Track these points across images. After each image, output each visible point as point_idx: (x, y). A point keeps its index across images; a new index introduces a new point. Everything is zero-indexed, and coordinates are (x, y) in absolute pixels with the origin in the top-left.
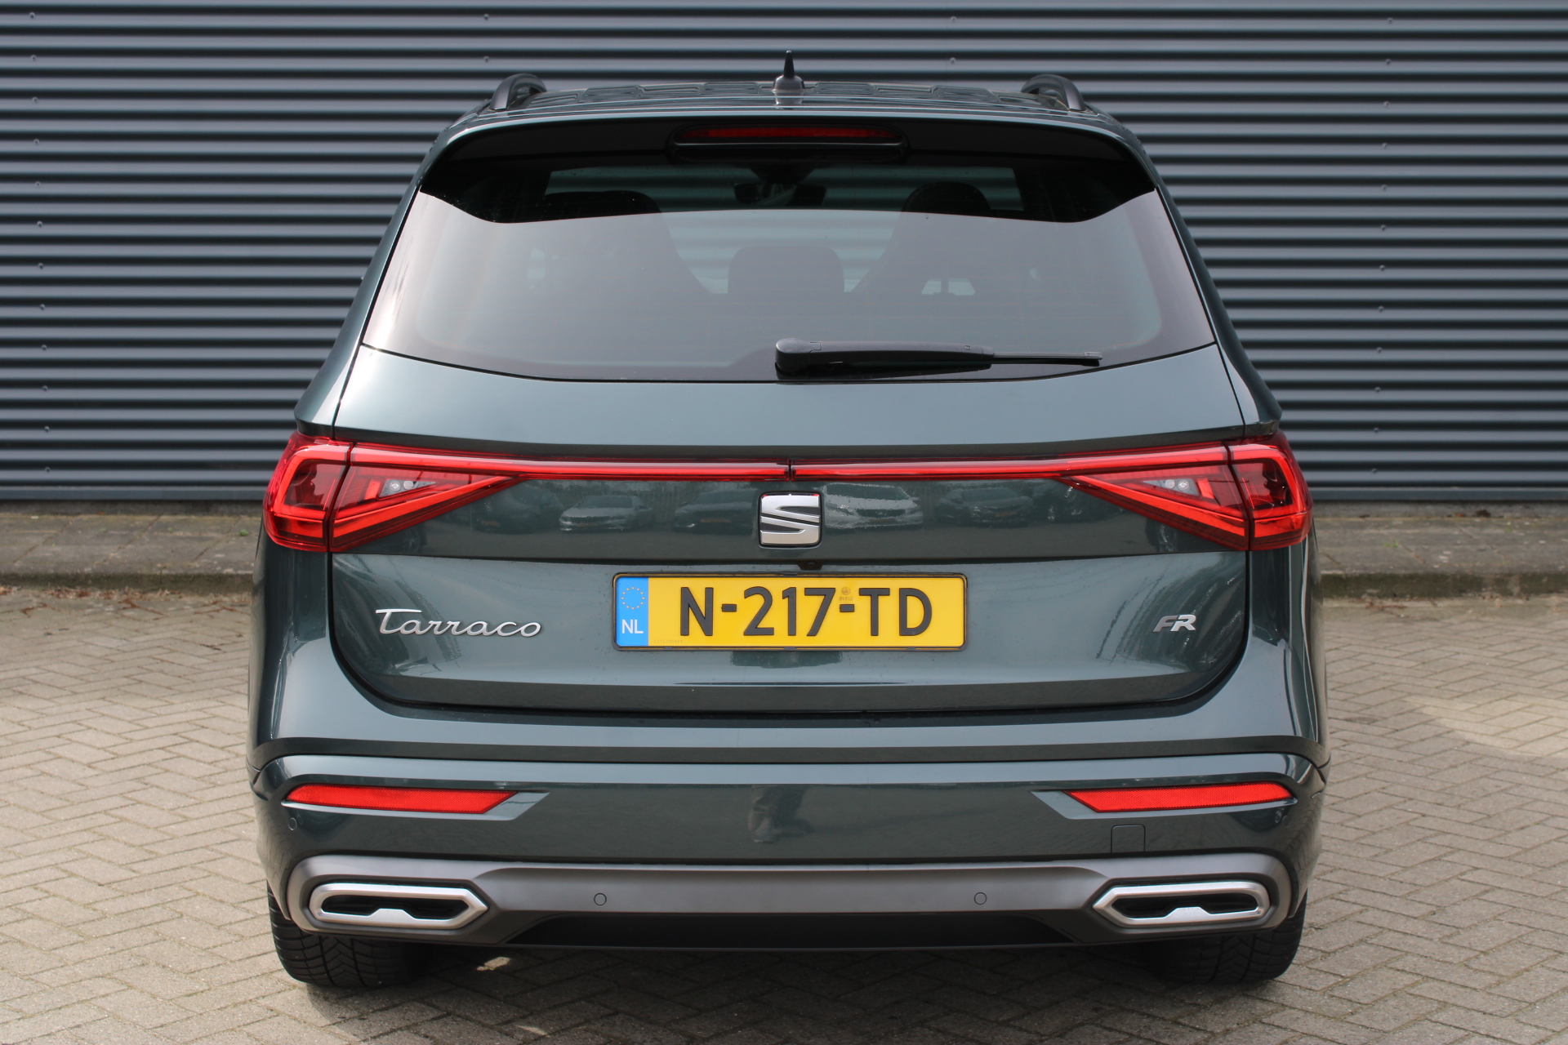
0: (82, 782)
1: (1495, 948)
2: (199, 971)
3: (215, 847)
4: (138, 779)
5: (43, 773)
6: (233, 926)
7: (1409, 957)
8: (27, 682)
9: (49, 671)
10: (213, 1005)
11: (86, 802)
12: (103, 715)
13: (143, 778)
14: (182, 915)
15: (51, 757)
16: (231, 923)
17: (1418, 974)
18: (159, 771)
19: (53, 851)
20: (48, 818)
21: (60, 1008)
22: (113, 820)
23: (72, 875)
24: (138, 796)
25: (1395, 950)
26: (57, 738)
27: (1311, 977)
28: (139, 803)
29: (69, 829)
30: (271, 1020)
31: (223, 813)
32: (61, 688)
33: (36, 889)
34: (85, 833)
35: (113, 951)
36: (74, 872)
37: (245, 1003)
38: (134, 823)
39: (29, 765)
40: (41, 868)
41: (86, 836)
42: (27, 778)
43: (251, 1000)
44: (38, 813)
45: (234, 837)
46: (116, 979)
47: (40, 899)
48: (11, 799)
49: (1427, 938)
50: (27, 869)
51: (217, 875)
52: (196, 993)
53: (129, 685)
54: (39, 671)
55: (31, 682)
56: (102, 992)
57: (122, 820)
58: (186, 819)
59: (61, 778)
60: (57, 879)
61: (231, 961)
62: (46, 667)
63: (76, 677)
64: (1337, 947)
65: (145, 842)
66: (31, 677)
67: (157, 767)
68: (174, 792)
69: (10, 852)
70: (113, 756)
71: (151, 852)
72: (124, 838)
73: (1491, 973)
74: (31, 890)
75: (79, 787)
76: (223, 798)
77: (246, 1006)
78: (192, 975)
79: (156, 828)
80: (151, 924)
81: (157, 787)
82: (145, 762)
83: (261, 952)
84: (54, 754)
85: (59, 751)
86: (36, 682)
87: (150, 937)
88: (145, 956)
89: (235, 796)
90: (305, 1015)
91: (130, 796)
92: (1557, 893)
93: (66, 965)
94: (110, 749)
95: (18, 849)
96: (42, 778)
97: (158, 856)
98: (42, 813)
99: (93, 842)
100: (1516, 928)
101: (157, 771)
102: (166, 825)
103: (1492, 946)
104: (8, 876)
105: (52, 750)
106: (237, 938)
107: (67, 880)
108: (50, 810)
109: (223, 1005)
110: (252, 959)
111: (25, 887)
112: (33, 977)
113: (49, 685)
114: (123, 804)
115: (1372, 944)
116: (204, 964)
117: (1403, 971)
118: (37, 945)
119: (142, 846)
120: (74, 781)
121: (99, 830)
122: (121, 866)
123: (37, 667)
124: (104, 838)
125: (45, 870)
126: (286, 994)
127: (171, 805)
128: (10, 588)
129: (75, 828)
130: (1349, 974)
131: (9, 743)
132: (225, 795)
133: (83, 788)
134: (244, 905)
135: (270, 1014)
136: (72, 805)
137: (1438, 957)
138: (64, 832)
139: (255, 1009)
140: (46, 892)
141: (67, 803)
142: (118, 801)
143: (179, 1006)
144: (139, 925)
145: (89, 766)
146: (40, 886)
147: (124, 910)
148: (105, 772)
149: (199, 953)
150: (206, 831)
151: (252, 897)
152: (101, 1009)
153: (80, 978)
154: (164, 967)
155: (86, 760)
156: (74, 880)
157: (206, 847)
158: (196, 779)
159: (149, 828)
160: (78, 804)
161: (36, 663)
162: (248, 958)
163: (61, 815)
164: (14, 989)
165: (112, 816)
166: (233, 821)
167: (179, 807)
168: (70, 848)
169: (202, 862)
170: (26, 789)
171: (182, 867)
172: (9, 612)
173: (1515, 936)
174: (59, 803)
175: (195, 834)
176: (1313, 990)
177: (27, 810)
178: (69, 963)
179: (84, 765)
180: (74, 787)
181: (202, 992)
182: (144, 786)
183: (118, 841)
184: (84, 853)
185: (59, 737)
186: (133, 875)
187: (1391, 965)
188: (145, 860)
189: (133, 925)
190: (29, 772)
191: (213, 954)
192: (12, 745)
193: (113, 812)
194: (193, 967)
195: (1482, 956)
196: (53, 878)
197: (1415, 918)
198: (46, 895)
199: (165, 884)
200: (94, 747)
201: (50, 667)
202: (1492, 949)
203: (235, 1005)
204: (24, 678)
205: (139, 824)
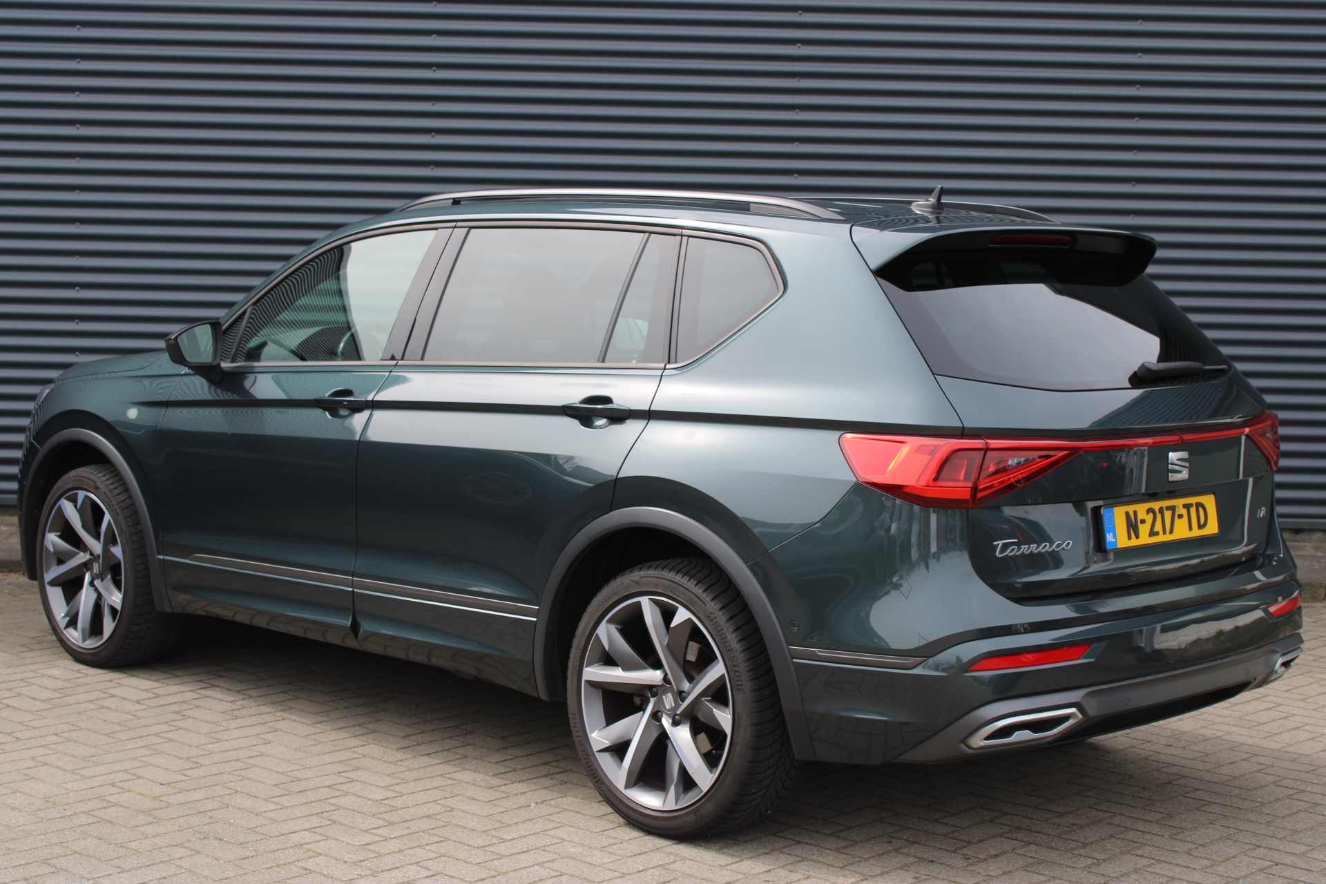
0: (134, 713)
1: (1210, 842)
2: (247, 843)
3: (244, 760)
4: (177, 712)
5: (103, 707)
6: (268, 814)
7: (1146, 847)
10: (262, 866)
11: (140, 727)
13: (181, 711)
14: (228, 806)
15: (107, 695)
16: (265, 812)
17: (1153, 859)
19: (122, 761)
20: (113, 738)
21: (148, 866)
22: (164, 740)
23: (139, 777)
24: (179, 724)
25: (1136, 842)
26: (109, 683)
27: (1074, 859)
28: (181, 729)
29: (131, 746)
30: (307, 876)
31: (246, 737)
33: (114, 786)
34: (143, 749)
35: (180, 829)
36: (141, 775)
37: (285, 864)
38: (179, 742)
39: (91, 701)
40: (115, 772)
41: (145, 751)
42: (91, 710)
43: (289, 863)
44: (104, 735)
45: (257, 754)
46: (187, 847)
47: (119, 793)
48: (82, 725)
49: (1159, 835)
50: (104, 773)
51: (249, 779)
52: (248, 858)
56: (178, 856)
57: (170, 740)
58: (219, 741)
59: (117, 711)
60: (129, 780)
61: (270, 837)
64: (1093, 839)
65: (190, 756)
67: (190, 704)
68: (207, 722)
69: (89, 761)
70: (155, 696)
71: (197, 763)
72: (174, 753)
73: (1206, 858)
74: (111, 787)
75: (133, 717)
77: (286, 866)
78: (243, 846)
79: (197, 747)
80: (205, 812)
81: (193, 718)
82: (180, 700)
83: (291, 831)
84: (109, 694)
85: (113, 691)
87: (207, 820)
88: (204, 832)
89: (253, 725)
90: (331, 873)
91: (173, 723)
92: (1257, 807)
93: (147, 837)
95: (94, 759)
96: (103, 710)
97: (202, 765)
98: (107, 735)
99: (150, 755)
100: (1225, 829)
101: (190, 707)
102: (204, 745)
103: (1208, 841)
104: (91, 777)
105: (107, 691)
106: (272, 821)
107: (136, 781)
108: (114, 733)
109: (269, 866)
110: (286, 836)
111: (106, 785)
112: (125, 845)
114: (169, 729)
115: (1119, 838)
116: (250, 839)
117: (1142, 856)
118: (122, 823)
119: (188, 758)
120: (128, 713)
121: (154, 747)
122: (175, 771)
124: (160, 753)
125: (119, 774)
126: (315, 859)
127: (205, 730)
129: (135, 746)
130: (1102, 858)
131: (73, 685)
132: (246, 724)
133: (136, 718)
134: (274, 800)
135: (304, 872)
136: (130, 729)
137: (1167, 848)
138: (127, 748)
139: (293, 868)
140: (122, 788)
141: (126, 728)
142: (164, 727)
143: (236, 866)
144: (196, 812)
145: (138, 702)
146: (116, 784)
147: (184, 802)
148: (150, 707)
149: (245, 831)
150: (235, 749)
151: (279, 794)
152: (180, 867)
153: (159, 846)
154: (220, 840)
156: (141, 781)
157: (238, 760)
158: (222, 713)
159: (191, 746)
160: (134, 729)
162: (282, 835)
163: (123, 736)
164: (111, 852)
165: (162, 738)
166: (255, 743)
167: (212, 732)
168: (134, 759)
169: (236, 770)
170: (92, 718)
171: (221, 773)
173: (1225, 835)
174: (120, 728)
175: (227, 751)
176: (1076, 868)
177: (95, 732)
178: (149, 836)
179: (133, 701)
180: (128, 717)
181: (252, 857)
182: (183, 717)
183: (169, 754)
184: (145, 762)
185: (111, 681)
186: (186, 778)
187: (1132, 853)
188: (193, 768)
189: (192, 812)
190: (92, 706)
191: (256, 832)
192: (75, 686)
193: (162, 735)
194: (242, 840)
195: (1200, 847)
196: (125, 779)
197: (1151, 822)
198: (123, 790)
199: (210, 784)
200: (139, 689)
202: (1208, 843)
203: (278, 866)
205: (183, 744)
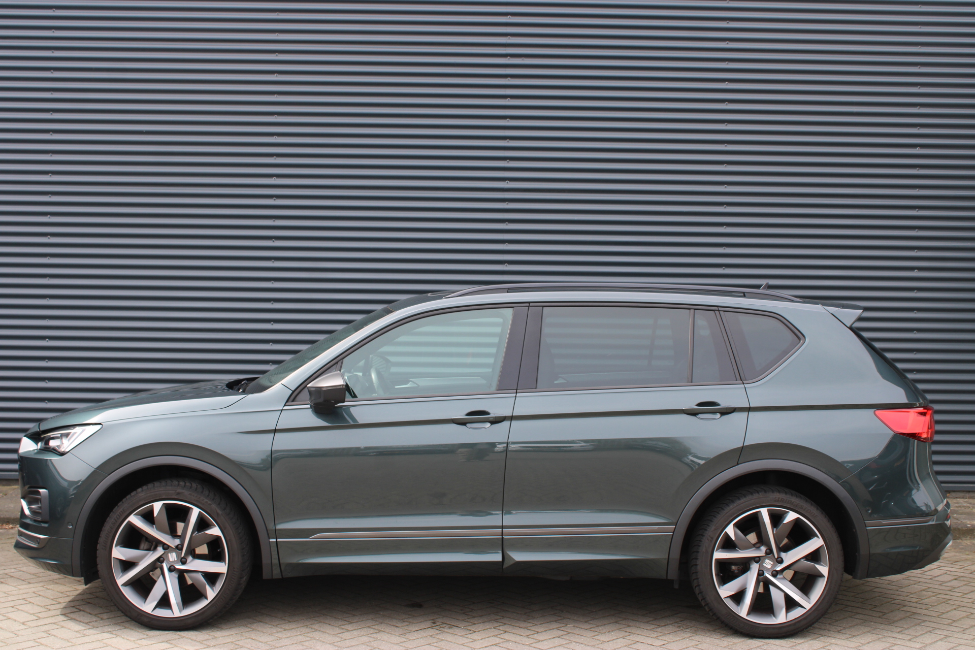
0: (16, 632)
4: (46, 632)
8: (7, 576)
9: (21, 571)
12: (40, 595)
13: (49, 631)
15: (5, 618)
18: (59, 627)
24: (43, 641)
28: (42, 645)
32: (23, 580)
53: (59, 579)
54: (16, 570)
55: (9, 577)
59: (6, 630)
62: (20, 569)
63: (33, 574)
66: (10, 574)
67: (58, 625)
68: (62, 639)
70: (37, 618)
76: (86, 643)
81: (54, 636)
84: (7, 617)
85: (10, 615)
86: (12, 577)
89: (93, 642)
91: (38, 640)
94: (37, 614)
101: (57, 627)
105: (6, 615)
113: (18, 579)
120: (12, 632)
123: (15, 569)
128: (15, 526)
133: (16, 636)
141: (4, 644)
142: (31, 644)
145: (24, 623)
148: (30, 627)
155: (22, 621)
158: (76, 632)
161: (15, 566)
172: (11, 538)
179: (21, 623)
180: (12, 635)
182: (48, 635)
185: (13, 607)
200: (29, 613)
201: (22, 569)
204: (6, 574)
